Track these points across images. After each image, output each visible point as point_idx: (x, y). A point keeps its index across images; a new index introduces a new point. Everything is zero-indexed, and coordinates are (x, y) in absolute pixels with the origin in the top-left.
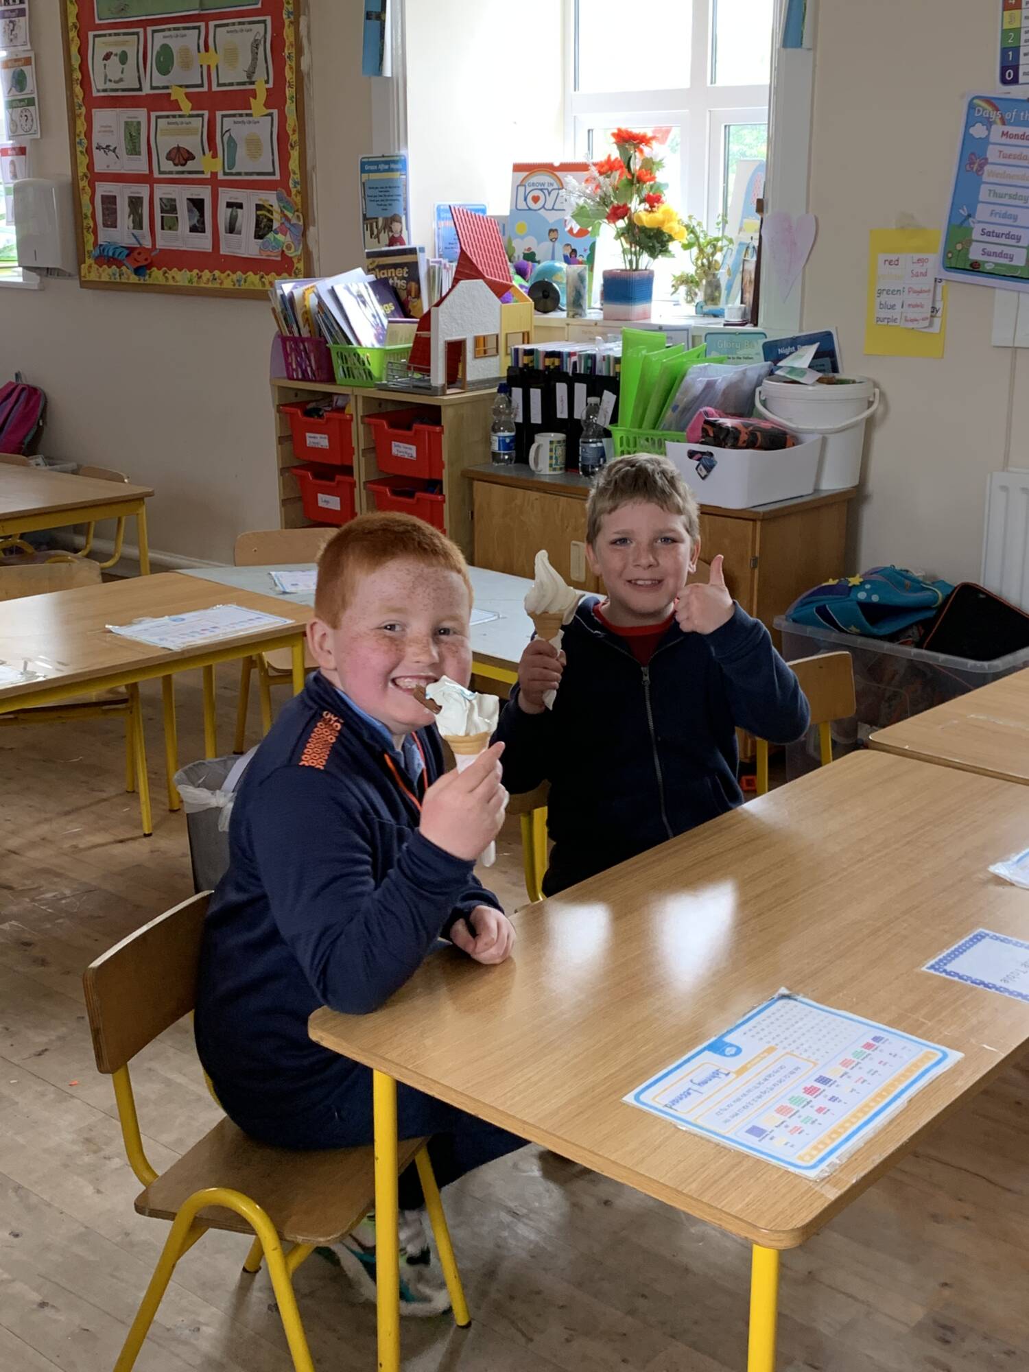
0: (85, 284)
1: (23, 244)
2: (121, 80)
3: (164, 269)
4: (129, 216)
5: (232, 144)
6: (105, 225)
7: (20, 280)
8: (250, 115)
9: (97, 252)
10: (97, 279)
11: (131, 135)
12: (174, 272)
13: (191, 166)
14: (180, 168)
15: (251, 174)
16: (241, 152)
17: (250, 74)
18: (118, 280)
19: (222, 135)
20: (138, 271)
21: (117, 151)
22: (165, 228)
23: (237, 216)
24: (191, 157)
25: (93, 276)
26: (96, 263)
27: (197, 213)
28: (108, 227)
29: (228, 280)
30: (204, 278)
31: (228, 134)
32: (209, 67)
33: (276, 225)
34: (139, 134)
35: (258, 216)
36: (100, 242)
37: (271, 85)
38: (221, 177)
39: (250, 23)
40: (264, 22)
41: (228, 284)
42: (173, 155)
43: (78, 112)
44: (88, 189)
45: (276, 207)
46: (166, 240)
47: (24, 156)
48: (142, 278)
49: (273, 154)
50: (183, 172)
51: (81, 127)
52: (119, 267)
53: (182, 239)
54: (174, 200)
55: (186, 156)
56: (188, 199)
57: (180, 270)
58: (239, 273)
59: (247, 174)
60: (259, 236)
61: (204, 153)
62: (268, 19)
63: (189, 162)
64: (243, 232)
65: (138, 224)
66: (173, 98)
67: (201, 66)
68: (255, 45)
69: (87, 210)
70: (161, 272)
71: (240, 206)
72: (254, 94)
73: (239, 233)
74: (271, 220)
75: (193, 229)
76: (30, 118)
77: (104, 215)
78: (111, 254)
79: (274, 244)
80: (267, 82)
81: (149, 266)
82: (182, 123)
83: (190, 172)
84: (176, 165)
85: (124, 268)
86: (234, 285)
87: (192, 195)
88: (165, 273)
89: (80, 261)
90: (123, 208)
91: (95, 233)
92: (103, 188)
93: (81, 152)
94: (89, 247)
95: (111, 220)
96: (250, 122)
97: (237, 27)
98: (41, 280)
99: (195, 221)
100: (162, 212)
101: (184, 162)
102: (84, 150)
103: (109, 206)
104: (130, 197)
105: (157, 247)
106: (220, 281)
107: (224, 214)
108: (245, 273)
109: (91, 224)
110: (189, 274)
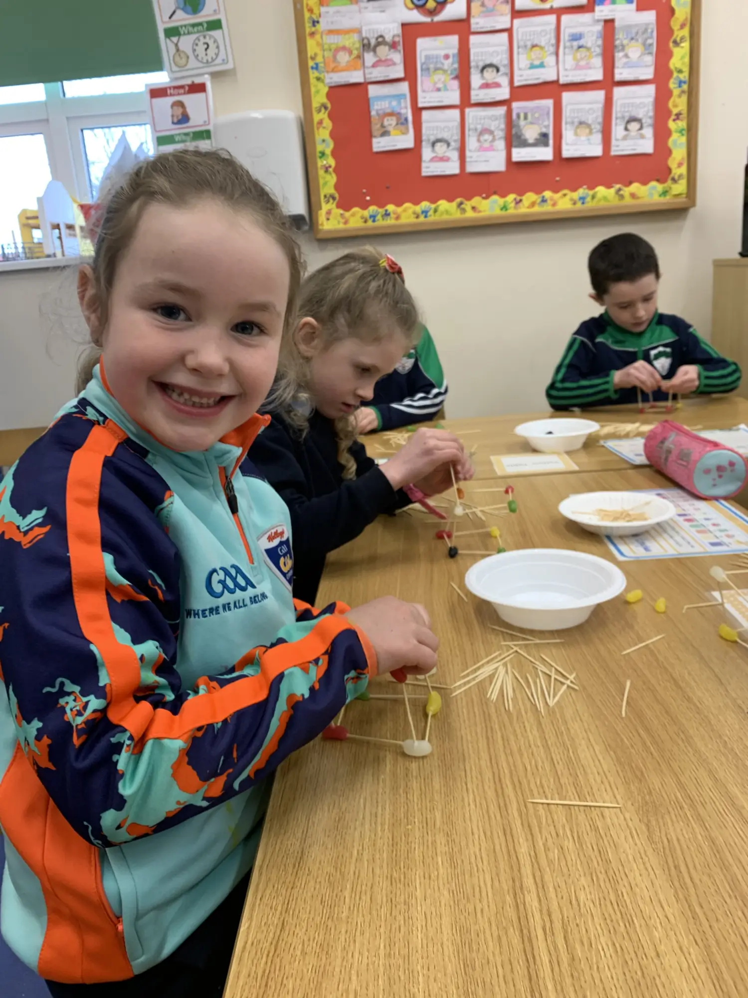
3: (459, 200)
10: (341, 226)
12: (476, 201)
18: (379, 222)
25: (334, 224)
29: (564, 201)
30: (526, 204)
58: (583, 190)
69: (325, 147)
70: (455, 204)
76: (213, 47)
86: (575, 206)
88: (460, 203)
93: (318, 79)
94: (328, 190)
106: (551, 203)
108: (592, 187)
109: (332, 162)
110: (500, 200)
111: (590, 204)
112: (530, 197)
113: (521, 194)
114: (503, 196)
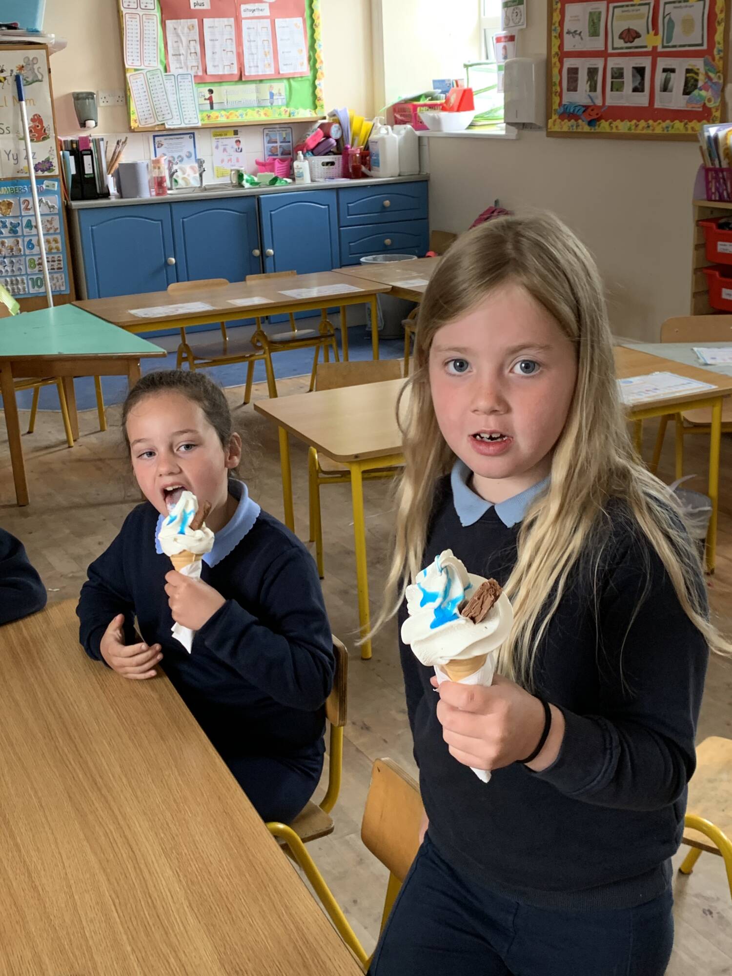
0: (550, 134)
1: (508, 106)
3: (610, 120)
4: (587, 82)
5: (671, 24)
6: (568, 90)
7: (503, 133)
9: (562, 110)
10: (559, 130)
11: (594, 23)
12: (618, 123)
13: (637, 42)
14: (629, 45)
15: (685, 46)
16: (678, 30)
18: (575, 130)
19: (664, 18)
20: (591, 123)
21: (582, 34)
22: (614, 90)
23: (670, 78)
24: (638, 35)
25: (556, 129)
26: (560, 118)
27: (639, 78)
28: (570, 91)
29: (659, 128)
30: (640, 127)
31: (668, 17)
33: (700, 84)
34: (600, 20)
35: (687, 78)
36: (564, 103)
38: (660, 49)
41: (658, 131)
42: (624, 35)
43: (555, 7)
44: (558, 64)
45: (702, 70)
46: (613, 99)
47: (513, 42)
48: (593, 129)
49: (703, 30)
50: (631, 48)
51: (556, 18)
52: (576, 120)
53: (627, 98)
54: (622, 69)
55: (634, 35)
56: (633, 67)
57: (622, 121)
58: (668, 122)
59: (681, 46)
60: (686, 92)
61: (648, 32)
63: (637, 40)
64: (674, 90)
65: (593, 88)
69: (556, 79)
70: (608, 123)
71: (673, 71)
73: (671, 91)
74: (696, 81)
75: (635, 90)
76: (519, 14)
77: (568, 82)
78: (572, 111)
79: (698, 98)
81: (599, 119)
82: (633, 11)
83: (636, 47)
84: (626, 42)
85: (580, 121)
86: (663, 131)
87: (636, 64)
88: (610, 124)
89: (548, 117)
90: (583, 76)
91: (561, 95)
92: (569, 63)
93: (555, 37)
94: (555, 106)
95: (573, 86)
96: (686, 7)
98: (518, 132)
99: (637, 84)
100: (612, 78)
102: (557, 35)
103: (573, 75)
104: (589, 68)
105: (606, 104)
106: (652, 128)
107: (660, 77)
108: (672, 121)
109: (558, 89)
110: (629, 123)
111: (671, 131)
112: (642, 123)
113: (639, 121)
114: (630, 121)
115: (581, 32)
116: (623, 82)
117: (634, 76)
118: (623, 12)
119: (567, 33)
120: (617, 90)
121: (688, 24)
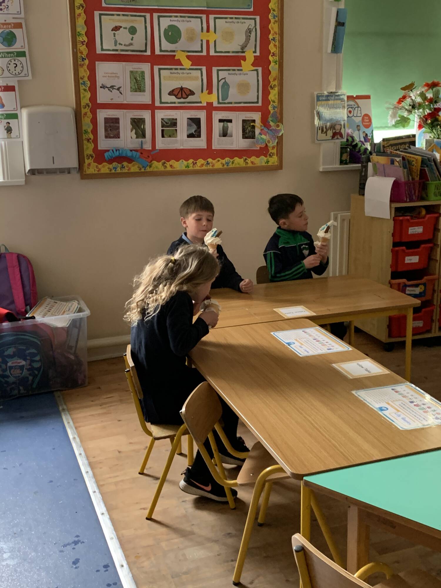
0: (84, 176)
2: (131, 44)
3: (163, 161)
4: (131, 131)
5: (226, 86)
6: (107, 137)
8: (241, 70)
10: (96, 173)
11: (137, 80)
12: (172, 162)
13: (191, 98)
14: (182, 100)
15: (240, 103)
16: (234, 91)
17: (243, 48)
18: (119, 171)
19: (219, 81)
22: (165, 136)
23: (228, 127)
25: (92, 171)
27: (194, 126)
28: (110, 137)
29: (218, 164)
30: (199, 165)
31: (222, 81)
32: (208, 42)
34: (144, 79)
35: (244, 126)
37: (258, 54)
38: (215, 104)
39: (243, 18)
40: (255, 19)
41: (218, 166)
42: (176, 93)
43: (81, 63)
44: (90, 115)
46: (165, 144)
47: (13, 92)
48: (143, 169)
49: (258, 92)
50: (184, 103)
51: (85, 73)
53: (180, 142)
54: (176, 119)
56: (188, 118)
57: (177, 160)
59: (236, 103)
60: (245, 137)
61: (202, 92)
62: (258, 18)
64: (233, 135)
66: (176, 58)
67: (202, 40)
68: (249, 31)
69: (88, 128)
70: (161, 163)
72: (244, 59)
73: (231, 136)
75: (191, 136)
76: (19, 65)
77: (106, 130)
80: (255, 52)
83: (190, 103)
86: (223, 166)
87: (192, 115)
88: (164, 163)
89: (81, 161)
90: (125, 125)
91: (95, 141)
92: (105, 114)
93: (85, 90)
94: (89, 152)
95: (113, 134)
96: (240, 74)
97: (234, 20)
99: (192, 131)
100: (162, 127)
101: (185, 97)
102: (88, 88)
103: (112, 124)
104: (131, 119)
105: (157, 148)
106: (212, 165)
107: (216, 126)
108: (232, 158)
109: (92, 136)
110: (185, 163)
111: (231, 166)
112: (201, 162)
113: (196, 159)
114: (187, 160)
115: (120, 87)
116: (176, 130)
117: (189, 125)
118: (171, 73)
119: (101, 87)
120: (170, 136)
121: (243, 87)
